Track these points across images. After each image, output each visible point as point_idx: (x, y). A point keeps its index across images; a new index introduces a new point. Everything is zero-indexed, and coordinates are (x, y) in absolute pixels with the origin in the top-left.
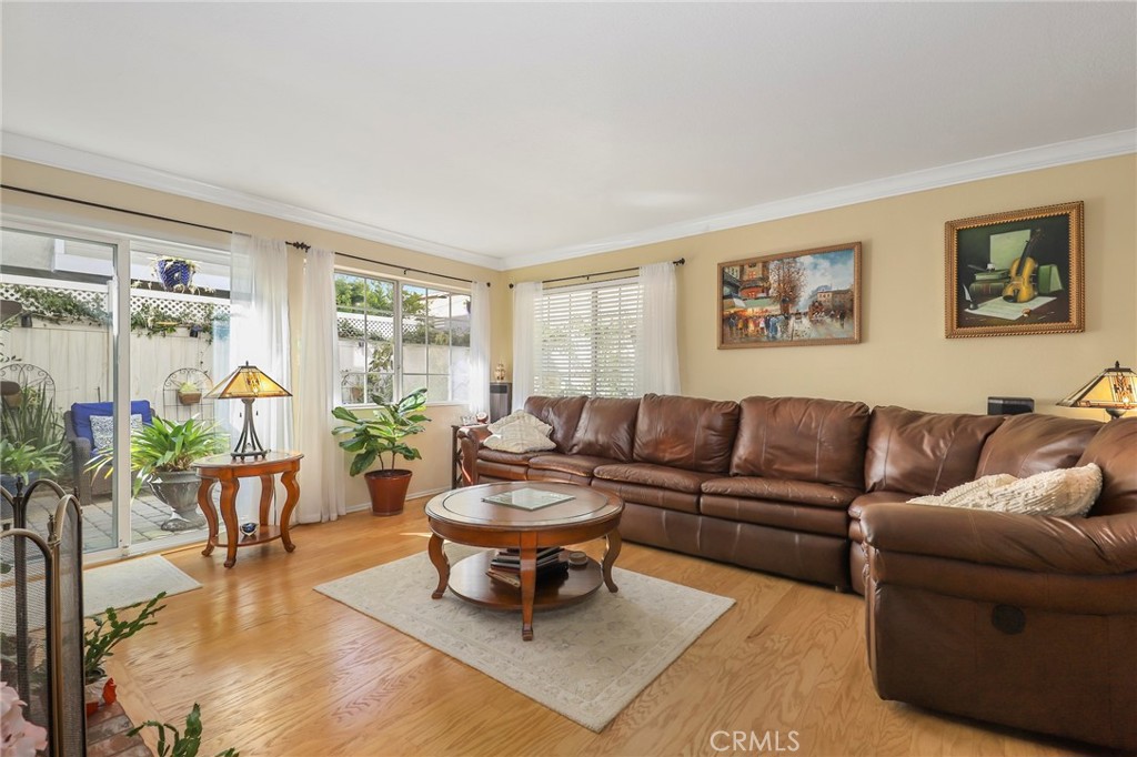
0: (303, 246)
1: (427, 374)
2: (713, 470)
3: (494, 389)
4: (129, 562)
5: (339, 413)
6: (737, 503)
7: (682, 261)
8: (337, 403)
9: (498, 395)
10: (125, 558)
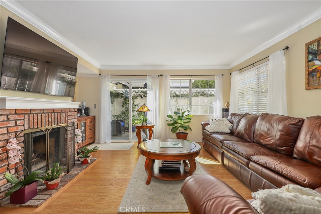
0: (162, 75)
1: (200, 106)
2: (283, 153)
3: (223, 110)
4: (131, 143)
5: (170, 116)
6: (260, 168)
7: (287, 48)
8: (170, 113)
9: (225, 113)
10: (130, 142)
